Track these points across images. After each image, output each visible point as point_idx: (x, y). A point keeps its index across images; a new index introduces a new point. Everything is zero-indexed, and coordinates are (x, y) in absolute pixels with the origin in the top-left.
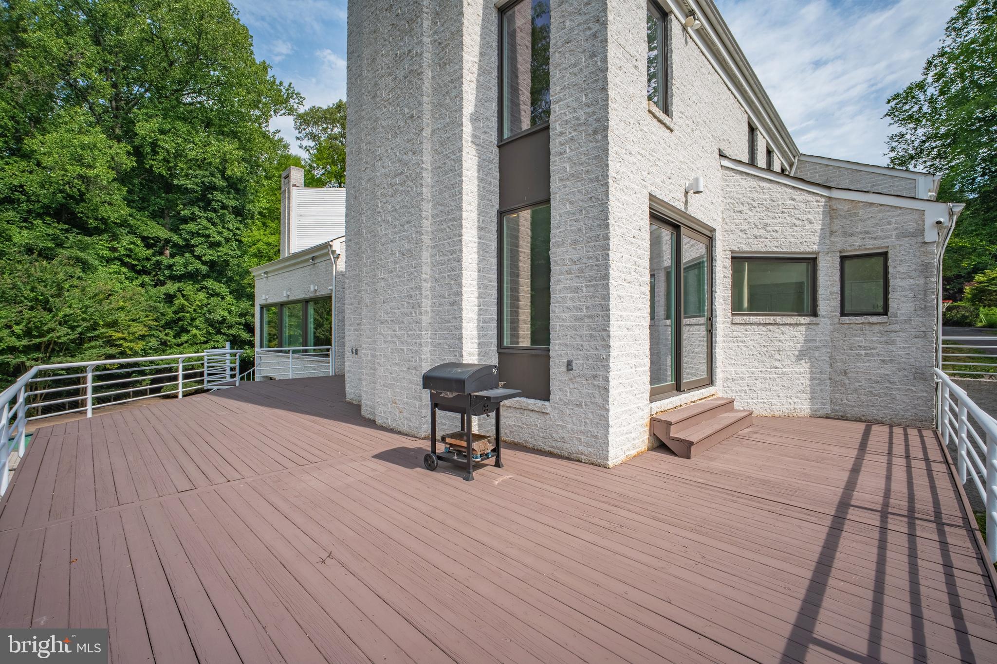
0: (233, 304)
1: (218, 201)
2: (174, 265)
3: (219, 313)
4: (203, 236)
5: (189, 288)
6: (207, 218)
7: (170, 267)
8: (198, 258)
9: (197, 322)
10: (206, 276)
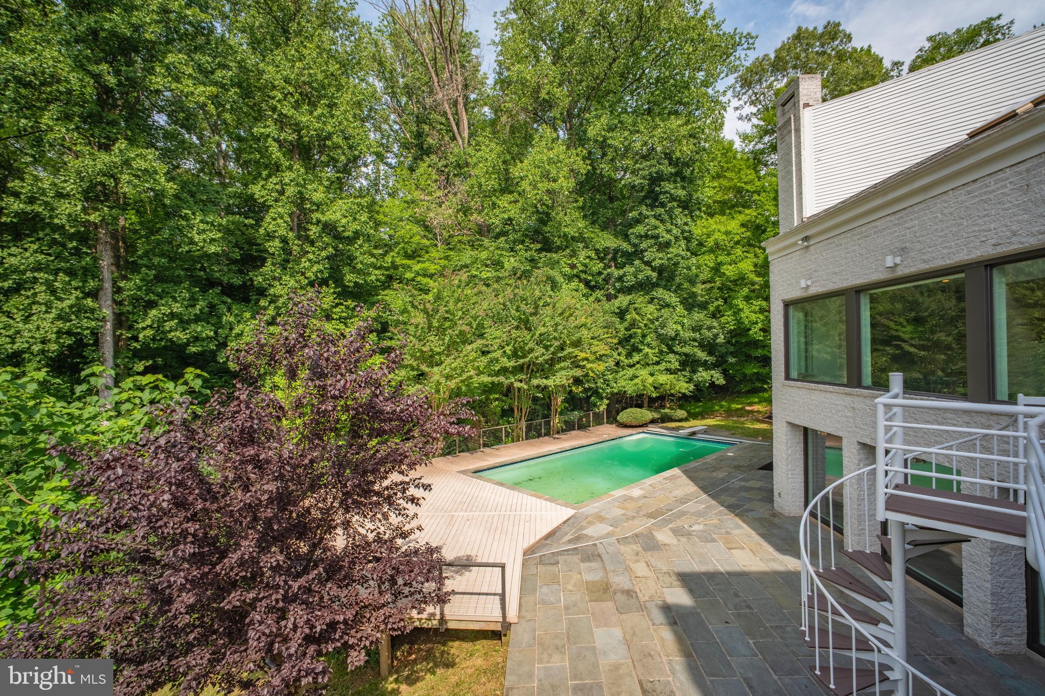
0: (684, 316)
1: (666, 192)
2: (624, 275)
3: (671, 329)
4: (653, 237)
5: (640, 300)
6: (655, 217)
7: (620, 279)
8: (648, 263)
9: (648, 339)
10: (655, 285)
